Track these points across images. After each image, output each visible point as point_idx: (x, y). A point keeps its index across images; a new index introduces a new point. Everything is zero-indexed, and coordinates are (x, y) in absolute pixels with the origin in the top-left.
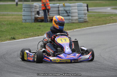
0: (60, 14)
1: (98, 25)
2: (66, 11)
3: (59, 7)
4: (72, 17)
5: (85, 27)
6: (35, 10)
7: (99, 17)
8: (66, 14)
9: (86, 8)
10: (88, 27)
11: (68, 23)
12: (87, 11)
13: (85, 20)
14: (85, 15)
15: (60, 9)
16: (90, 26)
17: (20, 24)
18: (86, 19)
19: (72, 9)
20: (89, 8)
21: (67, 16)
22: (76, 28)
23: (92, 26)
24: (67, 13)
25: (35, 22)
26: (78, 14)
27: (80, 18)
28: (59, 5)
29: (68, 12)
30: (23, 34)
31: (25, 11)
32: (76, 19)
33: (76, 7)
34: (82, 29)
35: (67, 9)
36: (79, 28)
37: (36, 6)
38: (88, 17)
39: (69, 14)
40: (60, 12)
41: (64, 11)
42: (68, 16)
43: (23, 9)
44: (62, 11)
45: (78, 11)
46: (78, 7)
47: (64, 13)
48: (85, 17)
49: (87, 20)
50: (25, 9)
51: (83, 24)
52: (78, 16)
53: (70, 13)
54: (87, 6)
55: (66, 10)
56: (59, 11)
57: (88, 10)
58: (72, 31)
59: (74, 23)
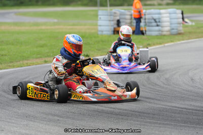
0: (147, 24)
1: (196, 38)
2: (155, 20)
3: (145, 15)
4: (162, 27)
5: (179, 40)
6: (115, 18)
7: (198, 28)
8: (155, 24)
9: (181, 15)
10: (183, 40)
11: (157, 36)
12: (181, 20)
13: (180, 32)
14: (179, 25)
15: (147, 17)
16: (187, 40)
17: (95, 37)
18: (181, 30)
19: (162, 17)
20: (185, 15)
21: (155, 26)
22: (168, 42)
23: (189, 39)
24: (156, 22)
25: (114, 34)
26: (171, 24)
27: (173, 29)
28: (146, 12)
29: (157, 20)
30: (99, 50)
31: (102, 19)
32: (167, 30)
33: (168, 15)
34: (176, 43)
35: (156, 16)
36: (172, 41)
37: (115, 13)
38: (183, 27)
39: (159, 24)
40: (147, 21)
41: (151, 19)
42: (158, 26)
43: (99, 17)
44: (149, 19)
45: (171, 19)
46: (170, 14)
47: (151, 23)
48: (179, 27)
49: (182, 32)
50: (102, 17)
51: (177, 37)
52: (170, 27)
53: (159, 22)
54: (182, 13)
55: (155, 18)
56: (145, 19)
57: (183, 19)
58: (162, 45)
59: (164, 35)
